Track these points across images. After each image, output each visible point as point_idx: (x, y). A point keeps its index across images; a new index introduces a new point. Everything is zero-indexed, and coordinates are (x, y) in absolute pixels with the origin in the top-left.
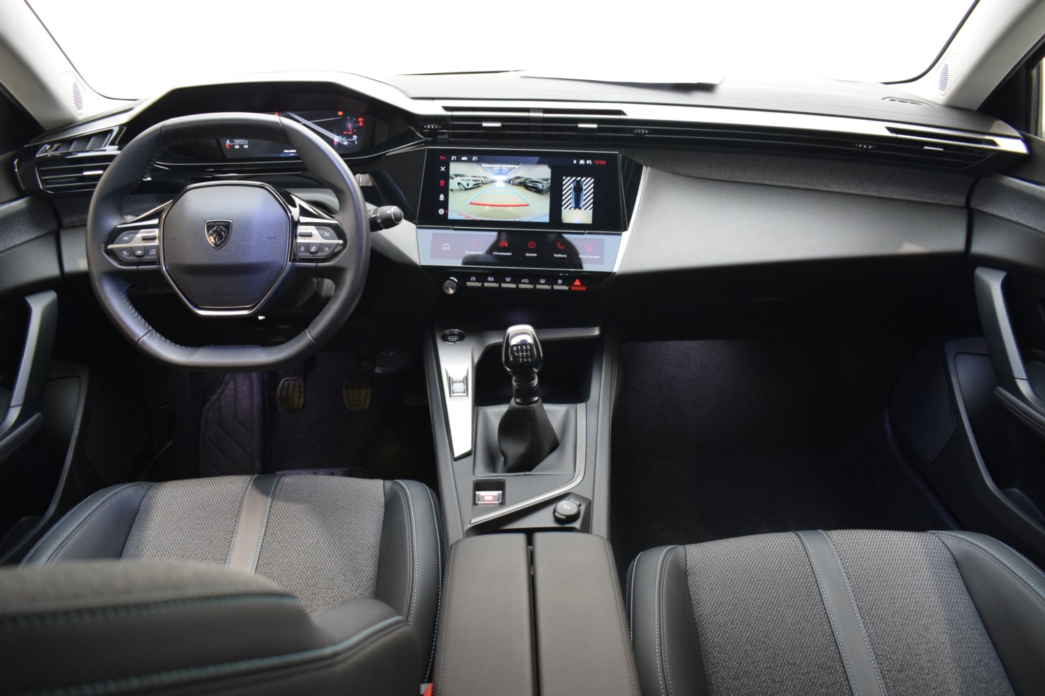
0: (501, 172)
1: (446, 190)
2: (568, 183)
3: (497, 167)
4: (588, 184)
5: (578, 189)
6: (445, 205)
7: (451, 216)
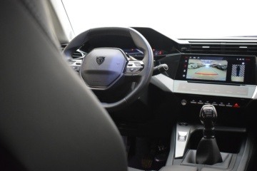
0: (208, 63)
1: (186, 68)
2: (234, 67)
3: (206, 61)
4: (243, 67)
5: (238, 69)
6: (186, 73)
7: (187, 77)
